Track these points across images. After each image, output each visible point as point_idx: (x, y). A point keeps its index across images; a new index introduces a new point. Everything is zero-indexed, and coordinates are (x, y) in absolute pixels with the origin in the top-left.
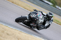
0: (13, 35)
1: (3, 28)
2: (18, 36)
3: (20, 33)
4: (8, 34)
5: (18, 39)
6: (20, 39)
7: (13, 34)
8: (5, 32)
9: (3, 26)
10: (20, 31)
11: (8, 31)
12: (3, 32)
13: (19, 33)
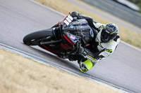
0: (44, 79)
1: (21, 64)
2: (55, 81)
3: (61, 73)
4: (32, 77)
5: (57, 89)
6: (61, 88)
7: (45, 77)
8: (26, 71)
9: (20, 58)
10: (61, 70)
11: (31, 69)
12: (21, 72)
13: (58, 75)
